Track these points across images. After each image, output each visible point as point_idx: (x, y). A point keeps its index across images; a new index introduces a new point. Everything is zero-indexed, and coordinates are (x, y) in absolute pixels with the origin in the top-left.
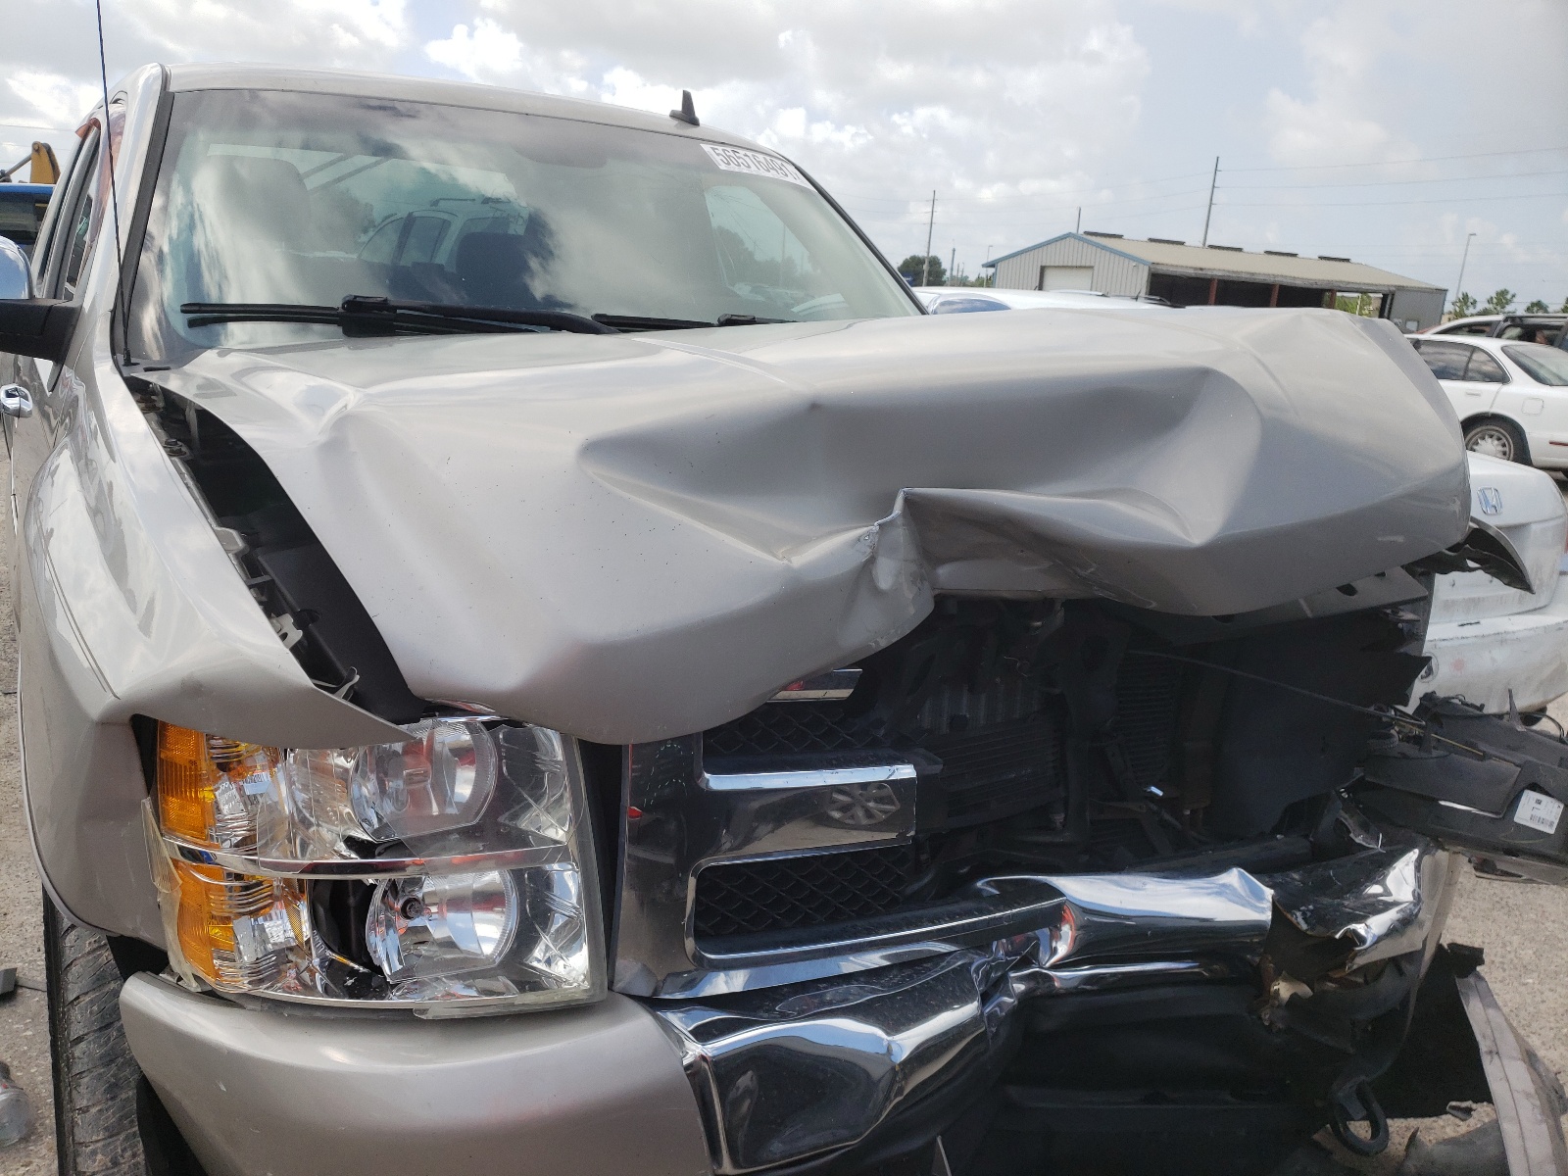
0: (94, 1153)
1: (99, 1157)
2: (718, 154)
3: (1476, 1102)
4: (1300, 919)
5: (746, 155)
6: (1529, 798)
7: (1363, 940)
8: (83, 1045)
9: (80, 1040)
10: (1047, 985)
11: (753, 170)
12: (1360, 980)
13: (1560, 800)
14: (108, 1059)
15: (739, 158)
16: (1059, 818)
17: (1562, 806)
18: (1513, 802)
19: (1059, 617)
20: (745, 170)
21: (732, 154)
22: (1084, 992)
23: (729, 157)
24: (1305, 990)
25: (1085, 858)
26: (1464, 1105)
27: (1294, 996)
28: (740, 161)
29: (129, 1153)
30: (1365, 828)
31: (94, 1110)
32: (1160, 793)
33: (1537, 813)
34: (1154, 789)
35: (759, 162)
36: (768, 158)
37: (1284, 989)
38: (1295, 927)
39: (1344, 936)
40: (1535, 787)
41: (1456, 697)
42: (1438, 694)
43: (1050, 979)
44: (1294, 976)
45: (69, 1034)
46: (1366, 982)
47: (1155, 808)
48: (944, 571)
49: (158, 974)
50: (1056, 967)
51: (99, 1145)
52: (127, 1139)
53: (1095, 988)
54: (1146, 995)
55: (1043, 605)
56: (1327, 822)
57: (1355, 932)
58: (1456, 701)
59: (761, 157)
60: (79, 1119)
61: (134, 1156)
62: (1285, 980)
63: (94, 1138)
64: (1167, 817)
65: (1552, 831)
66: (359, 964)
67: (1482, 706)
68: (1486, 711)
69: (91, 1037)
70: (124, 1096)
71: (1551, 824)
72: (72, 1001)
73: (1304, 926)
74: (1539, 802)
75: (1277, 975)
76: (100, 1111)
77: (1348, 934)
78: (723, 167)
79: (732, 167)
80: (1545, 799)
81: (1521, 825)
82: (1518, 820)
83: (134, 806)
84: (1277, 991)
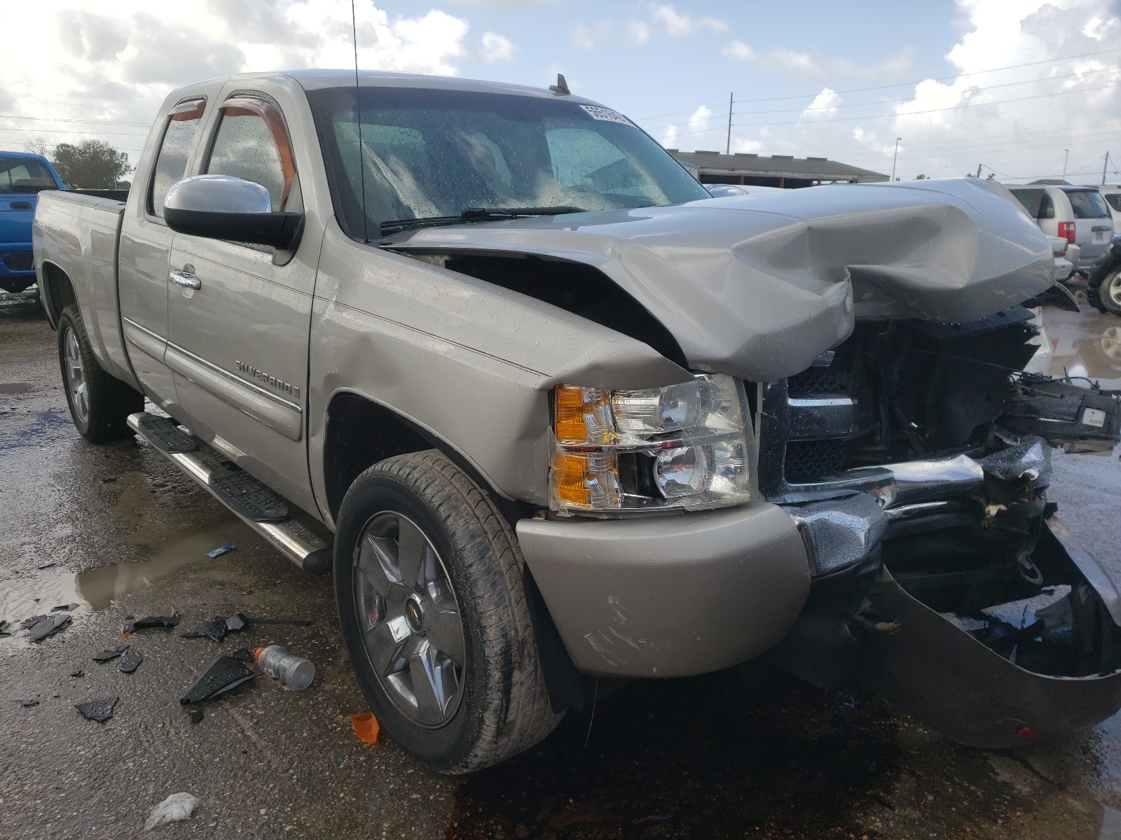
0: (491, 615)
1: (494, 617)
2: (590, 111)
3: (1056, 585)
4: (998, 474)
5: (601, 110)
6: (1088, 412)
7: (1032, 477)
8: (474, 567)
9: (471, 565)
11: (609, 120)
13: (1103, 411)
14: (488, 571)
15: (601, 113)
17: (1105, 414)
18: (1080, 415)
19: (893, 329)
21: (595, 110)
24: (1003, 507)
25: (890, 458)
26: (1049, 588)
27: (1000, 511)
29: (505, 615)
30: (1008, 437)
31: (487, 596)
32: (916, 426)
33: (1092, 418)
34: (913, 424)
37: (993, 510)
38: (995, 478)
39: (1023, 477)
40: (1088, 407)
43: (886, 514)
44: (996, 503)
47: (915, 433)
49: (531, 518)
50: (887, 508)
51: (493, 611)
52: (504, 608)
53: (907, 516)
54: (929, 518)
56: (990, 437)
57: (1028, 473)
60: (479, 601)
61: (508, 616)
62: (992, 505)
64: (920, 437)
65: (1101, 425)
66: (647, 496)
67: (1051, 376)
68: (1053, 378)
69: (477, 563)
70: (498, 588)
71: (1101, 422)
73: (1000, 476)
74: (1093, 413)
75: (988, 504)
76: (490, 595)
77: (1025, 475)
78: (596, 118)
79: (599, 118)
80: (1096, 411)
81: (1086, 425)
82: (1083, 422)
83: (545, 430)
84: (989, 511)
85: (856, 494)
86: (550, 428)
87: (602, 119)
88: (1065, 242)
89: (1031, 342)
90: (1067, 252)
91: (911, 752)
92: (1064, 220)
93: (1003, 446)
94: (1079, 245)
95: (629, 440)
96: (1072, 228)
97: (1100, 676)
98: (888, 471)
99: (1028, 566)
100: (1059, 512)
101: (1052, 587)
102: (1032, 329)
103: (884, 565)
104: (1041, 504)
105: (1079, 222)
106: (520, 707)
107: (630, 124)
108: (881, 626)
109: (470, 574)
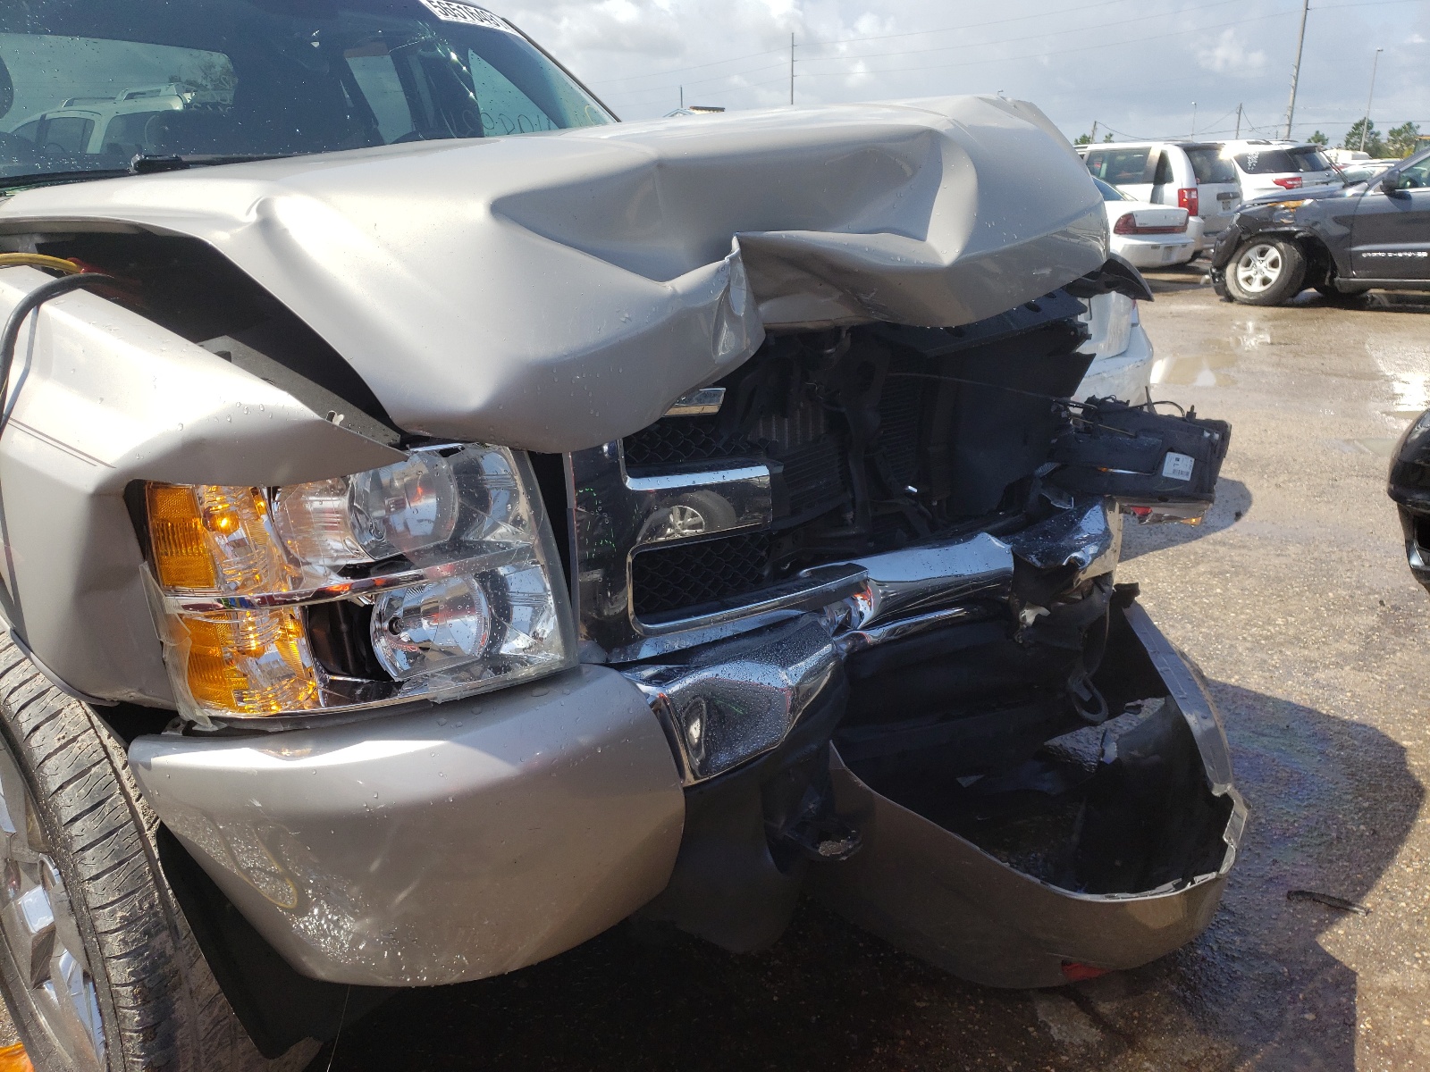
2: (436, 7)
3: (1143, 699)
4: (1034, 560)
5: (458, 7)
6: (1170, 457)
7: (1082, 562)
10: (862, 642)
11: (469, 20)
12: (1080, 598)
13: (1191, 456)
15: (454, 9)
16: (850, 516)
17: (1193, 460)
18: (1160, 462)
19: (846, 341)
20: (463, 21)
21: (446, 6)
22: (890, 642)
23: (445, 8)
24: (1044, 611)
25: (871, 544)
26: (1136, 703)
27: (1038, 618)
28: (455, 12)
30: (1060, 497)
32: (916, 491)
33: (1176, 467)
34: (911, 488)
35: (472, 13)
36: (478, 10)
37: (1029, 616)
38: (1032, 566)
39: (1069, 563)
40: (1174, 449)
41: (1110, 398)
42: (1097, 397)
43: (862, 637)
44: (1034, 604)
45: (60, 819)
46: (1083, 598)
47: (913, 502)
48: (763, 308)
49: (160, 733)
50: (866, 628)
55: (835, 333)
56: (1033, 498)
57: (1075, 558)
58: (1110, 400)
59: (472, 9)
62: (1029, 608)
63: (111, 899)
64: (922, 508)
65: (1187, 478)
66: (362, 678)
67: (1128, 401)
68: (1130, 405)
71: (1187, 474)
72: (56, 791)
73: (1038, 564)
74: (1178, 460)
75: (1023, 606)
77: (1072, 561)
78: (442, 17)
79: (451, 18)
80: (1181, 456)
81: (1167, 478)
82: (1164, 474)
83: (133, 573)
84: (1024, 618)
85: (797, 618)
86: (145, 567)
87: (455, 20)
88: (1186, 214)
89: (1084, 349)
90: (1189, 226)
91: (918, 1004)
92: (1184, 187)
93: (1053, 511)
94: (1203, 218)
95: (324, 576)
96: (1194, 196)
97: (1177, 887)
98: (862, 568)
99: (1086, 697)
100: (1140, 596)
101: (1139, 702)
102: (1079, 330)
103: (831, 742)
104: (1100, 600)
105: (1202, 187)
106: (203, 1057)
107: (510, 31)
108: (826, 849)
109: (71, 838)
